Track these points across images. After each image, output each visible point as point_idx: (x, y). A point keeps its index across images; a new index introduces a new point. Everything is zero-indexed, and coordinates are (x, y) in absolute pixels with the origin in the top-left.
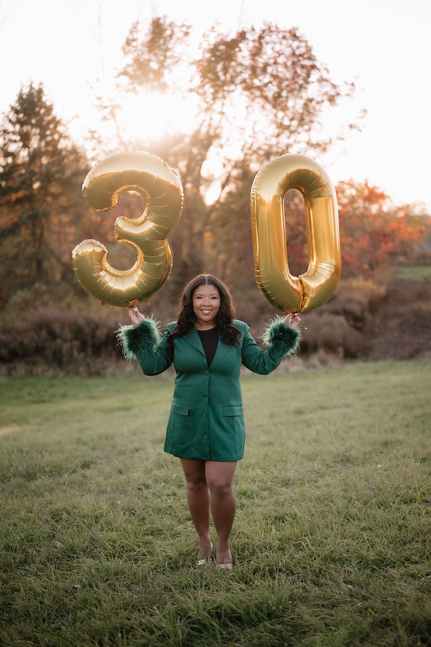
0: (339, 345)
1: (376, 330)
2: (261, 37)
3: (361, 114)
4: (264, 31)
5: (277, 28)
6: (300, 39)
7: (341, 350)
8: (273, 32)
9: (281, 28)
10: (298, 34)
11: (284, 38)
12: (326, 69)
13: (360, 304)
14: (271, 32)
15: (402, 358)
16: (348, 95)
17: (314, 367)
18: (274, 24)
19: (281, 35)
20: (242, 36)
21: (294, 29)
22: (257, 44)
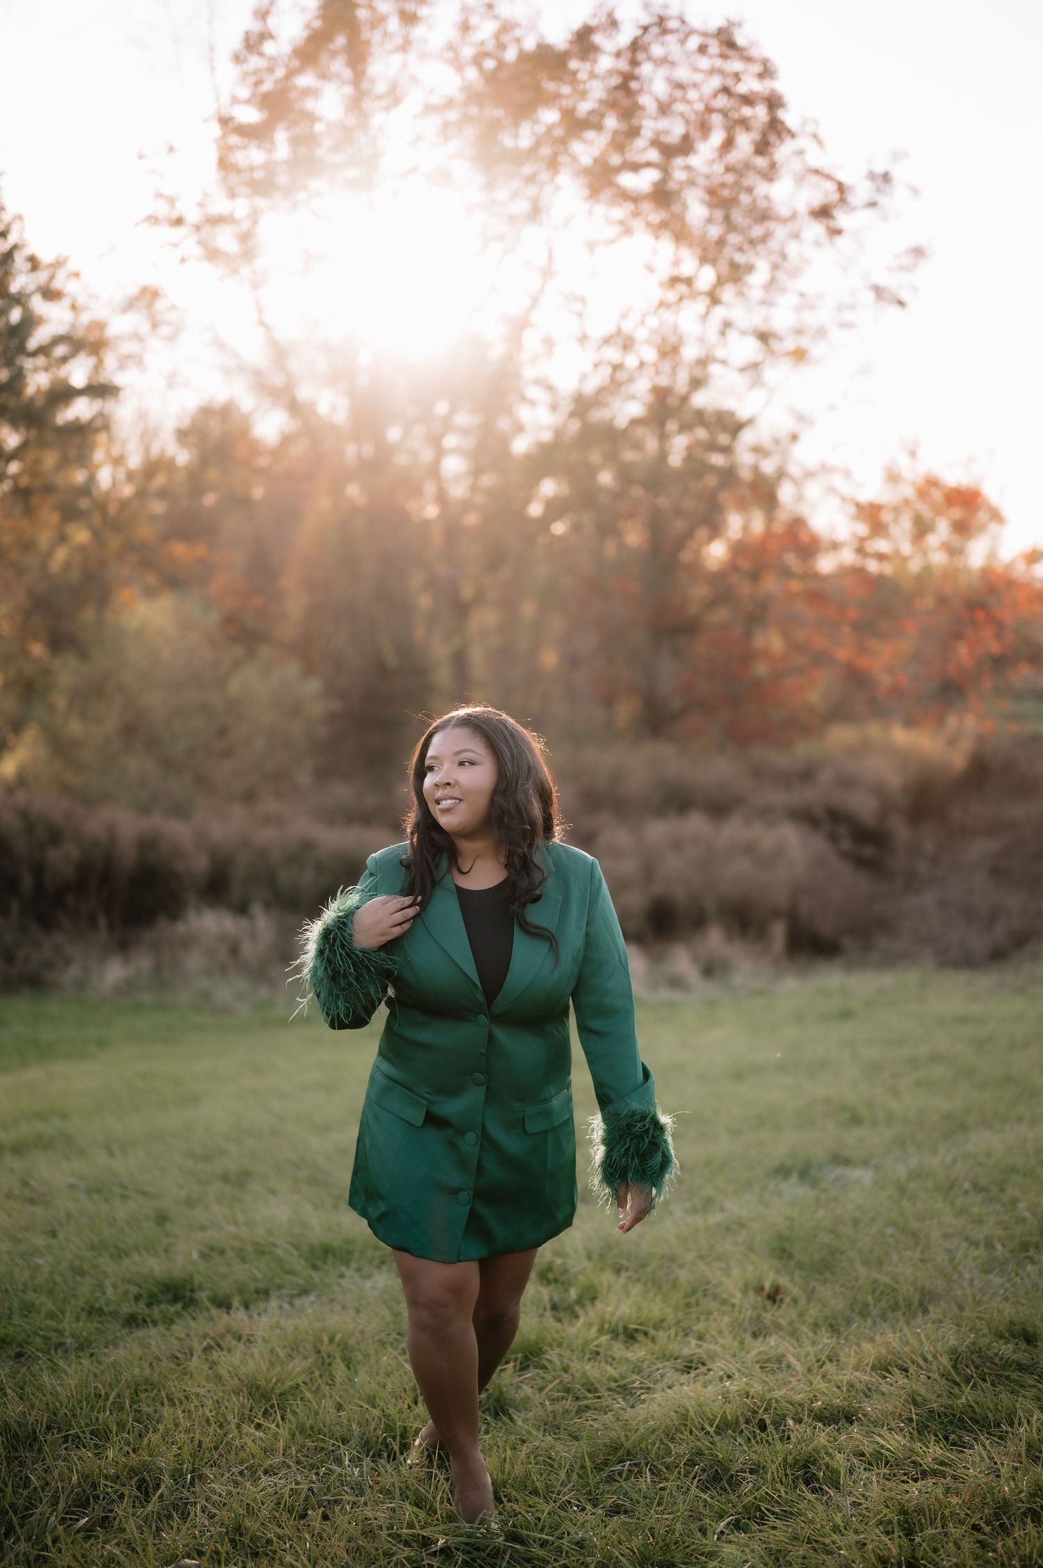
0: (775, 914)
1: (922, 867)
2: (635, 46)
3: (907, 260)
4: (646, 29)
5: (683, 22)
6: (745, 53)
7: (778, 931)
8: (672, 32)
9: (695, 21)
10: (740, 40)
11: (702, 49)
12: (815, 136)
13: (880, 791)
14: (665, 32)
15: (966, 961)
16: (872, 204)
17: (676, 983)
18: (673, 11)
19: (694, 42)
20: (584, 41)
21: (731, 24)
22: (623, 65)
